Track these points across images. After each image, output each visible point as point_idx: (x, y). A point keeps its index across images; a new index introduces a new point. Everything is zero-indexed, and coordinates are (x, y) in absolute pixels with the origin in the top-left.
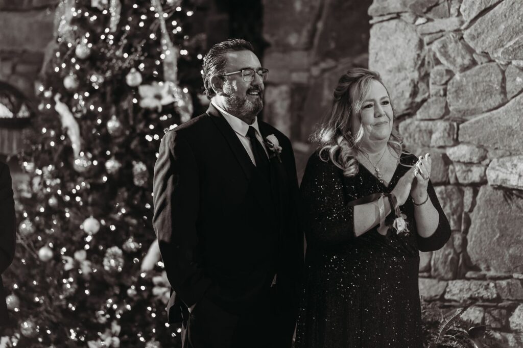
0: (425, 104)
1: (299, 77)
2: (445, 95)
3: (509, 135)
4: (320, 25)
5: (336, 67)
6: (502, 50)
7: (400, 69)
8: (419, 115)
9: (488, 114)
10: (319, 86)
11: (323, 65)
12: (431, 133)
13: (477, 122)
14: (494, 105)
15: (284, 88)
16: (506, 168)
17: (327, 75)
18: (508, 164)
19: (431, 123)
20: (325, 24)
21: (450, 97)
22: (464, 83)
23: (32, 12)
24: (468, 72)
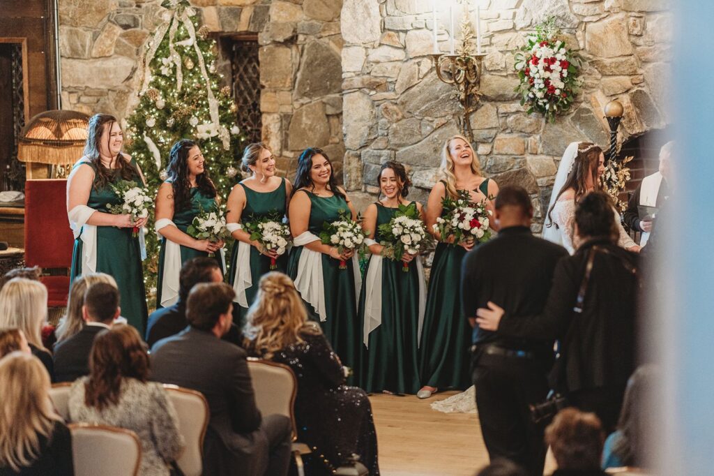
0: (376, 140)
1: (287, 109)
2: (387, 135)
3: (424, 158)
4: (299, 75)
5: (311, 102)
6: (419, 111)
7: (361, 120)
8: (373, 145)
9: (412, 146)
10: (299, 114)
11: (301, 101)
12: (380, 156)
13: (406, 151)
14: (414, 142)
15: (276, 116)
16: (423, 177)
17: (304, 107)
18: (424, 175)
19: (379, 151)
20: (303, 75)
21: (390, 136)
22: (398, 129)
23: (91, 60)
24: (400, 122)
